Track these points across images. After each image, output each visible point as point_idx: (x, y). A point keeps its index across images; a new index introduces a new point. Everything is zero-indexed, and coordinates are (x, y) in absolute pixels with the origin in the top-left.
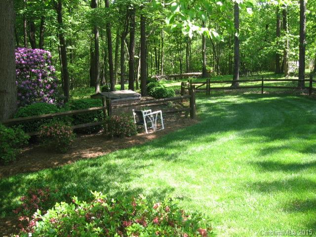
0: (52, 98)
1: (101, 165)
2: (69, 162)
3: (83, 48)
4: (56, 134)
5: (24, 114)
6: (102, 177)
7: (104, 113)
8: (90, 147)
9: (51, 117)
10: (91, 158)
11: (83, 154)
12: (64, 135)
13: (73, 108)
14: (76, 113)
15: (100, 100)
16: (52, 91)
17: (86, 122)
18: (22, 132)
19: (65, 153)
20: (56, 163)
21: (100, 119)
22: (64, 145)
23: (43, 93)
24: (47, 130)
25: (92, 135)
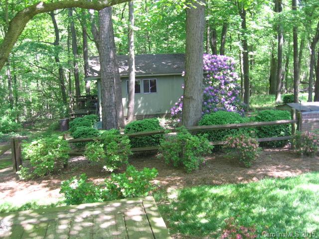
0: (233, 105)
1: (291, 189)
2: (254, 179)
3: (263, 53)
4: (242, 147)
5: (209, 122)
6: (295, 204)
7: (293, 127)
8: (276, 165)
9: (236, 128)
10: (279, 178)
11: (269, 171)
12: (250, 148)
13: (258, 119)
14: (261, 125)
15: (289, 112)
16: (233, 98)
17: (271, 135)
18: (207, 141)
19: (249, 168)
20: (240, 178)
21: (287, 134)
22: (248, 159)
23: (224, 100)
24: (232, 141)
25: (277, 150)
